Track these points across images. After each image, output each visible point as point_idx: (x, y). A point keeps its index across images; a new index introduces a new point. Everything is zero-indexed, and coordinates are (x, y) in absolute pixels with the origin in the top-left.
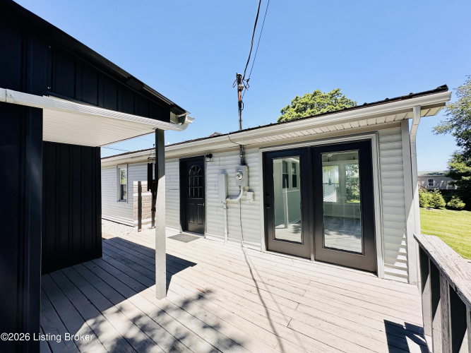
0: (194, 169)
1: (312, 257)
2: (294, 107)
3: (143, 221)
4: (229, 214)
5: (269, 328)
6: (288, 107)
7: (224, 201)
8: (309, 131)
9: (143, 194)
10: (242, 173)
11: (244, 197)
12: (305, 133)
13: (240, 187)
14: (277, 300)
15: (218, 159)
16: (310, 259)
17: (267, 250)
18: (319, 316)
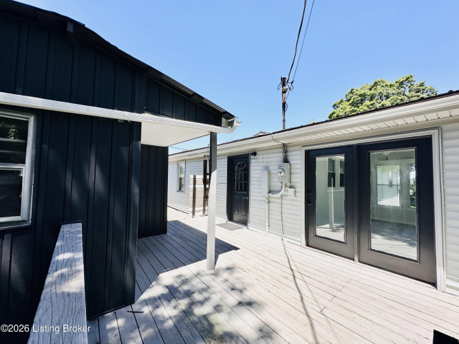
0: (239, 165)
1: (356, 259)
2: (349, 100)
3: (196, 209)
4: (270, 208)
5: (302, 310)
6: (342, 101)
7: (266, 195)
8: (354, 128)
9: (197, 186)
10: (284, 170)
11: (285, 193)
12: (351, 130)
13: (282, 183)
14: (312, 290)
15: (261, 156)
16: (354, 260)
17: (308, 245)
18: (354, 311)
